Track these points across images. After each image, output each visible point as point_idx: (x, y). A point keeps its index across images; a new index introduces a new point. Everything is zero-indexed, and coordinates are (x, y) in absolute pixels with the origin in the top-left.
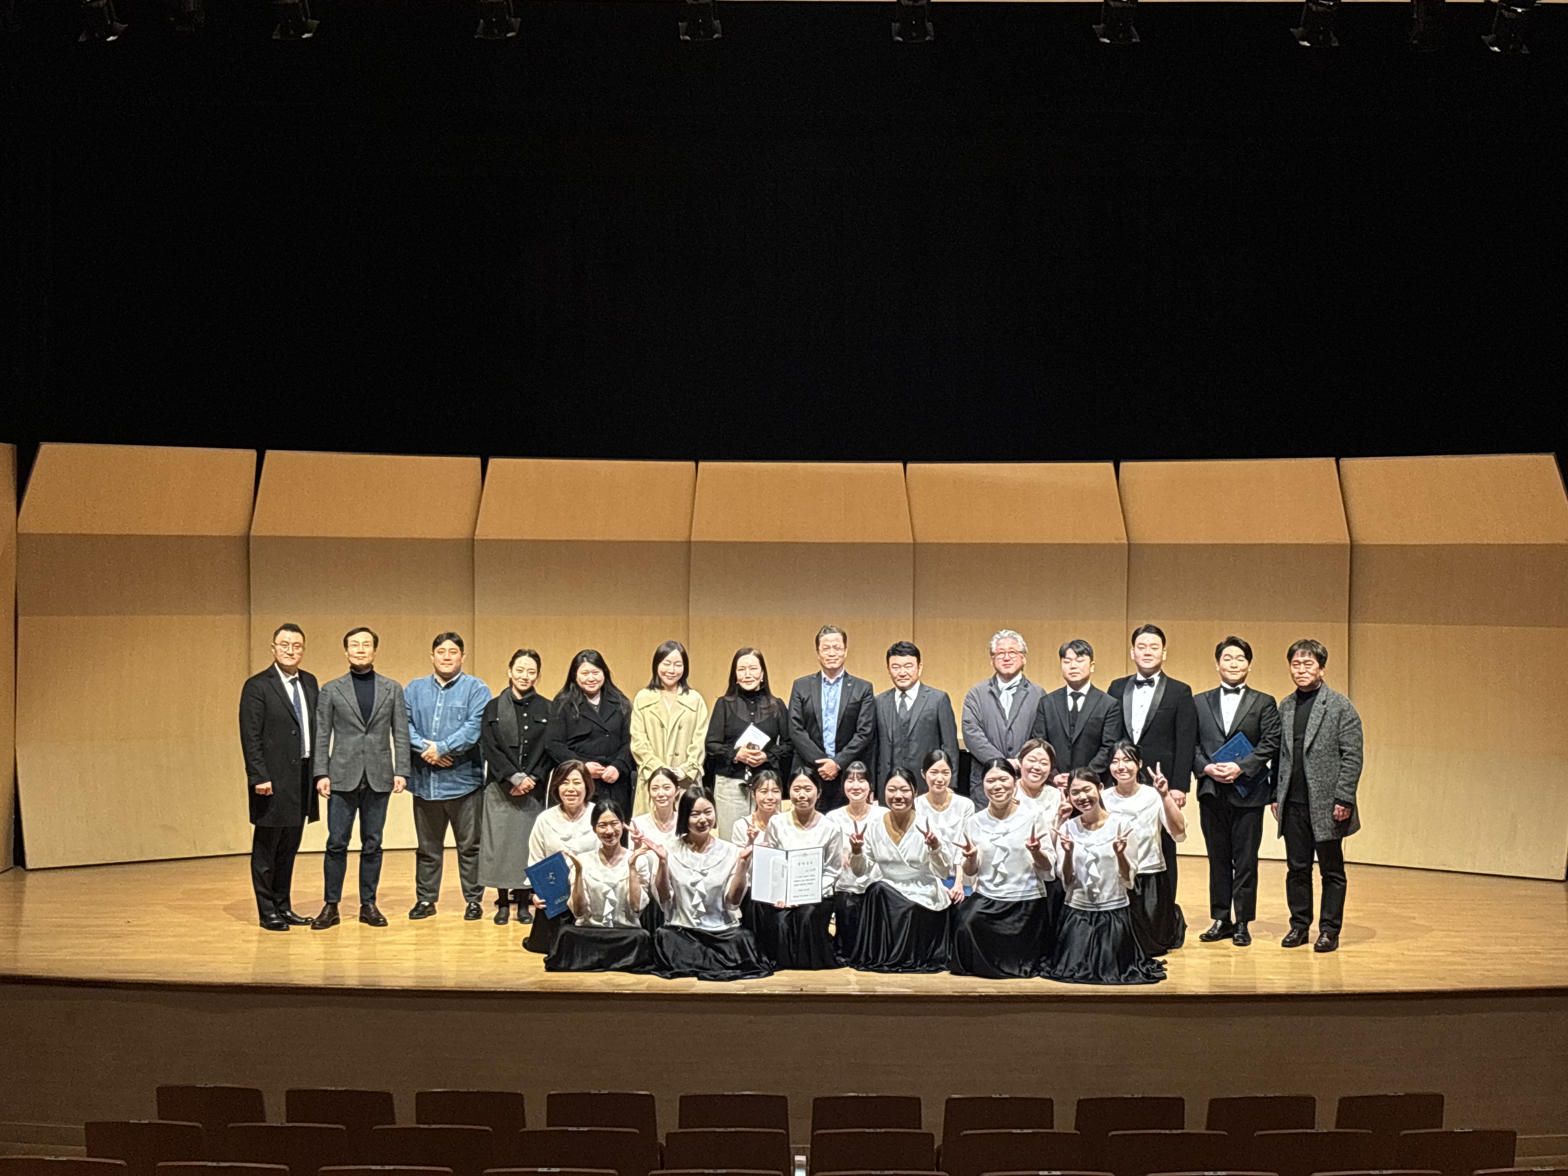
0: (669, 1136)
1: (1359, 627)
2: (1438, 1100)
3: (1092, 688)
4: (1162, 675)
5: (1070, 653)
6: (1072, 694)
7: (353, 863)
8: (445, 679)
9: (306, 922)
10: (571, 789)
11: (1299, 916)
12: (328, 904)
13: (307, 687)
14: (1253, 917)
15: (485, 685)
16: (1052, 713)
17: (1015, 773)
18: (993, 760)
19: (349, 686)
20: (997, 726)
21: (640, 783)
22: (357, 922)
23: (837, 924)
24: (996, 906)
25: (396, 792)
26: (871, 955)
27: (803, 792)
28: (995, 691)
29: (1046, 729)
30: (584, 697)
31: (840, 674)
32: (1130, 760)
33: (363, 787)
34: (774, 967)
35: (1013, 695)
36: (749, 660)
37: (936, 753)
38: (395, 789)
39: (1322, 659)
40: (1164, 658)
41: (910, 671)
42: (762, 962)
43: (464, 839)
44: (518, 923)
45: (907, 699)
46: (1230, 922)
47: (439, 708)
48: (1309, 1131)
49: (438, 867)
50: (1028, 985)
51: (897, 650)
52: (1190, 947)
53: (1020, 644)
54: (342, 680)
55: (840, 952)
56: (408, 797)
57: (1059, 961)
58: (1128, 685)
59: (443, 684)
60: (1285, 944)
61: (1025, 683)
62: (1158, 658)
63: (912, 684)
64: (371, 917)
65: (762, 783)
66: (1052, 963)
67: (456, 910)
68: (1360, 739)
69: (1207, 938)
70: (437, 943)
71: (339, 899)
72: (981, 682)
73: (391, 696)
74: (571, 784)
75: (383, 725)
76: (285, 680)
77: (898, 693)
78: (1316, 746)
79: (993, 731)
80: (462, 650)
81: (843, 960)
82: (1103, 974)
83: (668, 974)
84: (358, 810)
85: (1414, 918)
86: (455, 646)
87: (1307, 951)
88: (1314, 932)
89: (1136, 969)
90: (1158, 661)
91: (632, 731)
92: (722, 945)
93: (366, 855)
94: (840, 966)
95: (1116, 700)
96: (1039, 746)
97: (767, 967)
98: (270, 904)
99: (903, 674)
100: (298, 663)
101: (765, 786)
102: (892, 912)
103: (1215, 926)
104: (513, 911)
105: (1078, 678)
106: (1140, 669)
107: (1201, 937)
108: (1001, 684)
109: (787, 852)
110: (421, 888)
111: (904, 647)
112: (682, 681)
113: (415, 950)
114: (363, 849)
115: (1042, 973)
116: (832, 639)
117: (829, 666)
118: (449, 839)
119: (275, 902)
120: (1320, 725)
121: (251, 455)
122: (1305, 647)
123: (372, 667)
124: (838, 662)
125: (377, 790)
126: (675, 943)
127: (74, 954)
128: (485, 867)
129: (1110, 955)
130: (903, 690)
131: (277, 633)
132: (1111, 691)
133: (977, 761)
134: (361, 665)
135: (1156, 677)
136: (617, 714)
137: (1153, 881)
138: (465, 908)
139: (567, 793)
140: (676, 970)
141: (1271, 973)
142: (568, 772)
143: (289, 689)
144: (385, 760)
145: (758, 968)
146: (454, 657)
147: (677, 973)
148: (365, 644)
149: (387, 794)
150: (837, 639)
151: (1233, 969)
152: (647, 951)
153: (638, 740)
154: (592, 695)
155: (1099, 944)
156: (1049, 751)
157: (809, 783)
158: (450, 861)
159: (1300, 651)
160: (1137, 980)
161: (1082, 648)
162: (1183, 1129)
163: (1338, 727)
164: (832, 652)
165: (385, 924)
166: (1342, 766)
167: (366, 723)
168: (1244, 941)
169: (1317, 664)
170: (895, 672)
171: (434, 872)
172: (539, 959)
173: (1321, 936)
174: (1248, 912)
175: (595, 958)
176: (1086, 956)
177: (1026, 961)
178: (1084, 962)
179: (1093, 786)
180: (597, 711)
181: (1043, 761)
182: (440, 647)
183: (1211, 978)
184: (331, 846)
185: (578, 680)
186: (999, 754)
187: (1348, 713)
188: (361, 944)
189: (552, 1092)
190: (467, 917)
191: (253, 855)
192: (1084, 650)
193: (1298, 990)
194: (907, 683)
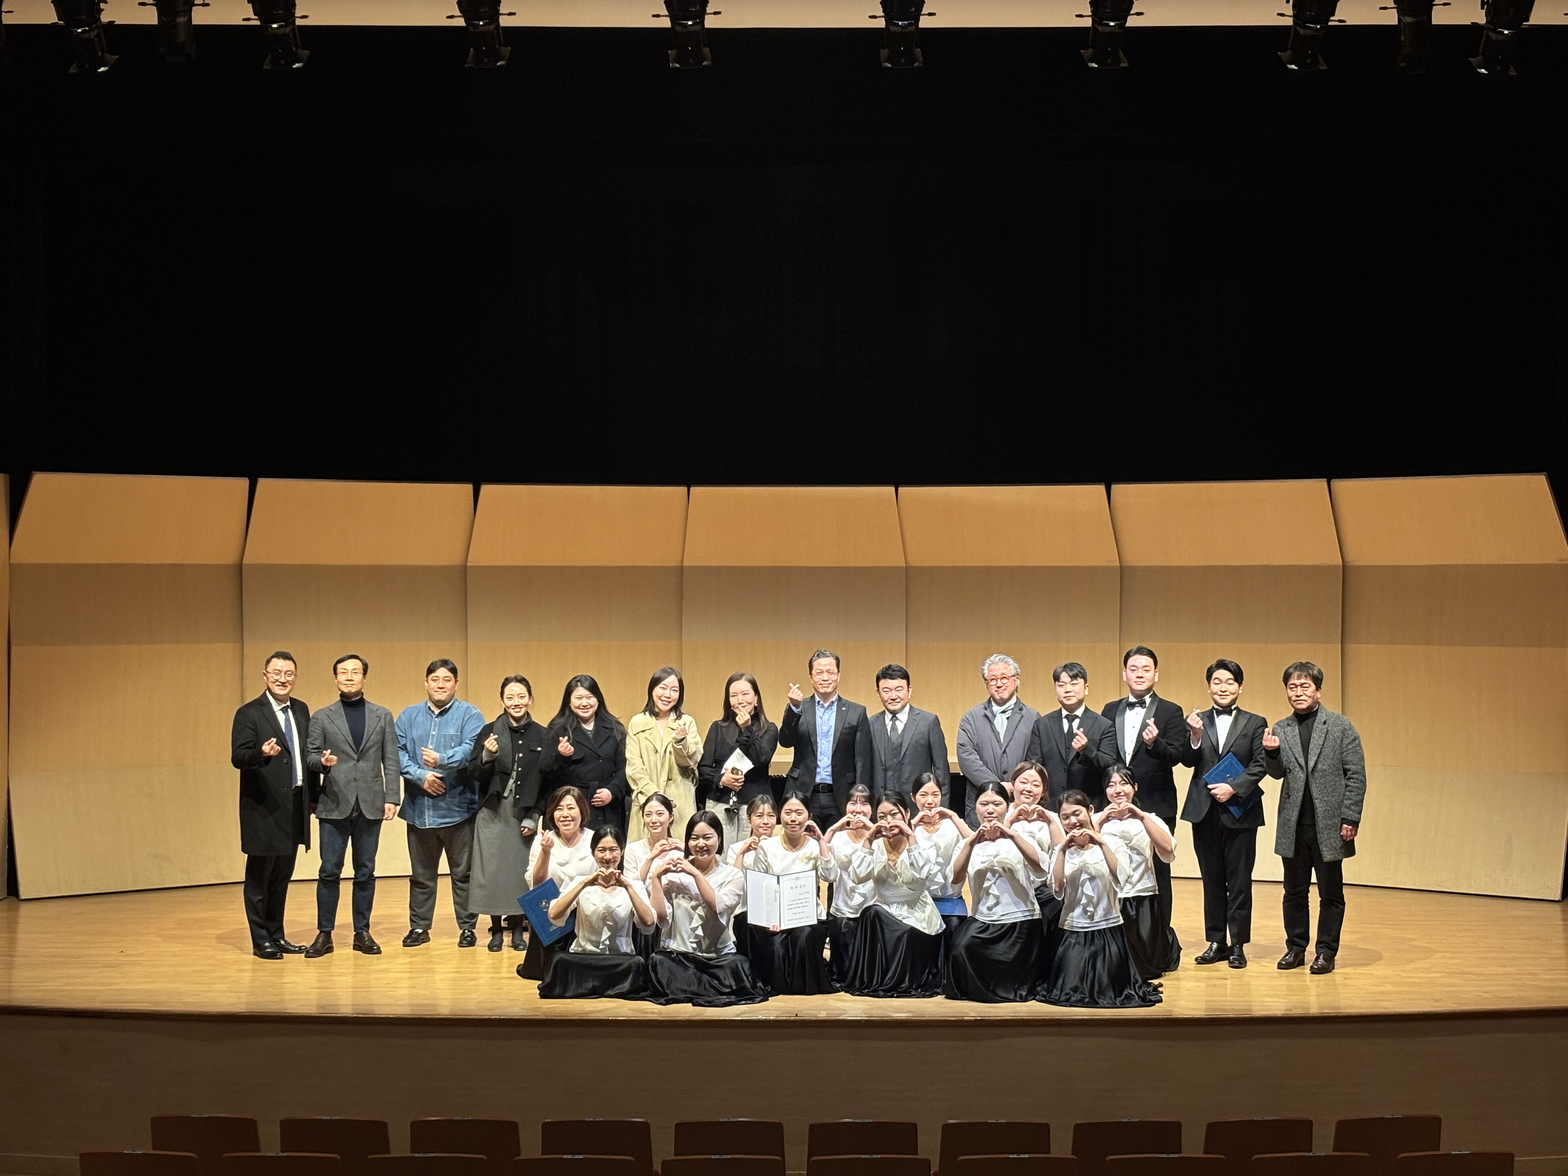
0: (665, 1164)
1: (1351, 647)
2: (1436, 1122)
3: (1086, 709)
4: (1154, 696)
5: (1065, 677)
6: (1066, 717)
7: (346, 891)
8: (439, 707)
9: (300, 950)
10: (565, 815)
11: (1296, 939)
12: (321, 932)
13: (298, 715)
14: (1248, 940)
15: (479, 711)
16: (1048, 736)
17: (1008, 798)
18: (989, 783)
19: (341, 714)
20: (992, 750)
21: (634, 809)
22: (351, 951)
23: (832, 949)
24: (991, 930)
25: (386, 819)
26: (866, 980)
27: (794, 816)
28: (989, 714)
29: (1041, 752)
30: (579, 723)
31: (834, 698)
32: (1127, 783)
33: (355, 814)
34: (769, 993)
35: (1008, 718)
36: (741, 686)
37: (925, 776)
38: (386, 816)
39: (1318, 681)
40: (1156, 680)
41: (902, 694)
42: (756, 987)
43: (458, 866)
44: (512, 949)
45: (897, 722)
46: (1226, 944)
47: (433, 736)
48: (1306, 1154)
49: (431, 894)
50: (1024, 1009)
51: (887, 673)
52: (1186, 970)
53: (1012, 667)
54: (333, 709)
55: (835, 977)
56: (402, 825)
57: (1054, 986)
58: (1121, 707)
59: (437, 712)
60: (1280, 966)
61: (1019, 707)
62: (1149, 681)
63: (904, 707)
64: (364, 944)
65: (758, 807)
66: (1048, 987)
67: (452, 938)
68: (1362, 759)
69: (1202, 961)
70: (431, 971)
71: (333, 927)
72: (976, 705)
73: (382, 724)
74: (566, 810)
75: (375, 751)
76: (276, 707)
77: (888, 716)
78: (1319, 766)
79: (988, 754)
80: (456, 677)
81: (838, 985)
82: (1098, 998)
83: (662, 1000)
84: (350, 837)
85: (1413, 940)
86: (450, 674)
87: (1304, 974)
88: (1311, 953)
89: (1133, 993)
90: (1150, 684)
91: (628, 755)
92: (717, 971)
93: (360, 882)
94: (837, 991)
95: (1111, 722)
96: (1031, 768)
97: (762, 992)
98: (264, 932)
99: (894, 697)
100: (290, 691)
101: (760, 810)
102: (887, 936)
103: (1211, 947)
104: (507, 938)
105: (1073, 701)
106: (1133, 691)
107: (1196, 959)
108: (996, 708)
109: (778, 877)
110: (414, 916)
111: (894, 671)
112: (676, 708)
113: (410, 978)
114: (356, 877)
115: (1038, 997)
116: (825, 663)
117: (822, 691)
118: (444, 866)
119: (268, 931)
120: (1323, 745)
121: (243, 483)
122: (1301, 670)
123: (362, 694)
124: (831, 686)
125: (369, 817)
126: (670, 969)
127: (67, 984)
128: (476, 893)
129: (1105, 979)
130: (894, 713)
131: (268, 662)
132: (1104, 713)
133: (971, 783)
134: (350, 693)
135: (1148, 699)
136: (611, 739)
137: (1147, 903)
138: (459, 935)
139: (562, 819)
140: (671, 996)
141: (1267, 995)
142: (561, 798)
143: (281, 717)
144: (377, 788)
145: (753, 994)
146: (449, 685)
147: (672, 999)
148: (354, 671)
149: (379, 822)
150: (830, 664)
151: (1229, 992)
152: (641, 978)
153: (634, 764)
154: (586, 721)
155: (1094, 967)
156: (1041, 773)
157: (801, 807)
158: (444, 889)
159: (1296, 674)
160: (1133, 1003)
161: (1075, 672)
162: (1180, 1153)
163: (1341, 747)
164: (825, 676)
165: (379, 952)
166: (1347, 786)
167: (358, 750)
168: (1240, 963)
169: (1313, 686)
170: (886, 696)
171: (428, 899)
172: (533, 986)
173: (1317, 958)
174: (1243, 936)
175: (590, 985)
176: (1082, 979)
177: (1021, 985)
178: (1079, 985)
179: (1083, 809)
180: (591, 736)
181: (1035, 783)
182: (433, 675)
183: (1207, 1001)
184: (324, 875)
185: (572, 705)
186: (995, 778)
187: (1350, 732)
188: (355, 973)
189: (547, 1120)
190: (461, 945)
191: (246, 883)
192: (1079, 674)
193: (1297, 1012)
194: (898, 706)
